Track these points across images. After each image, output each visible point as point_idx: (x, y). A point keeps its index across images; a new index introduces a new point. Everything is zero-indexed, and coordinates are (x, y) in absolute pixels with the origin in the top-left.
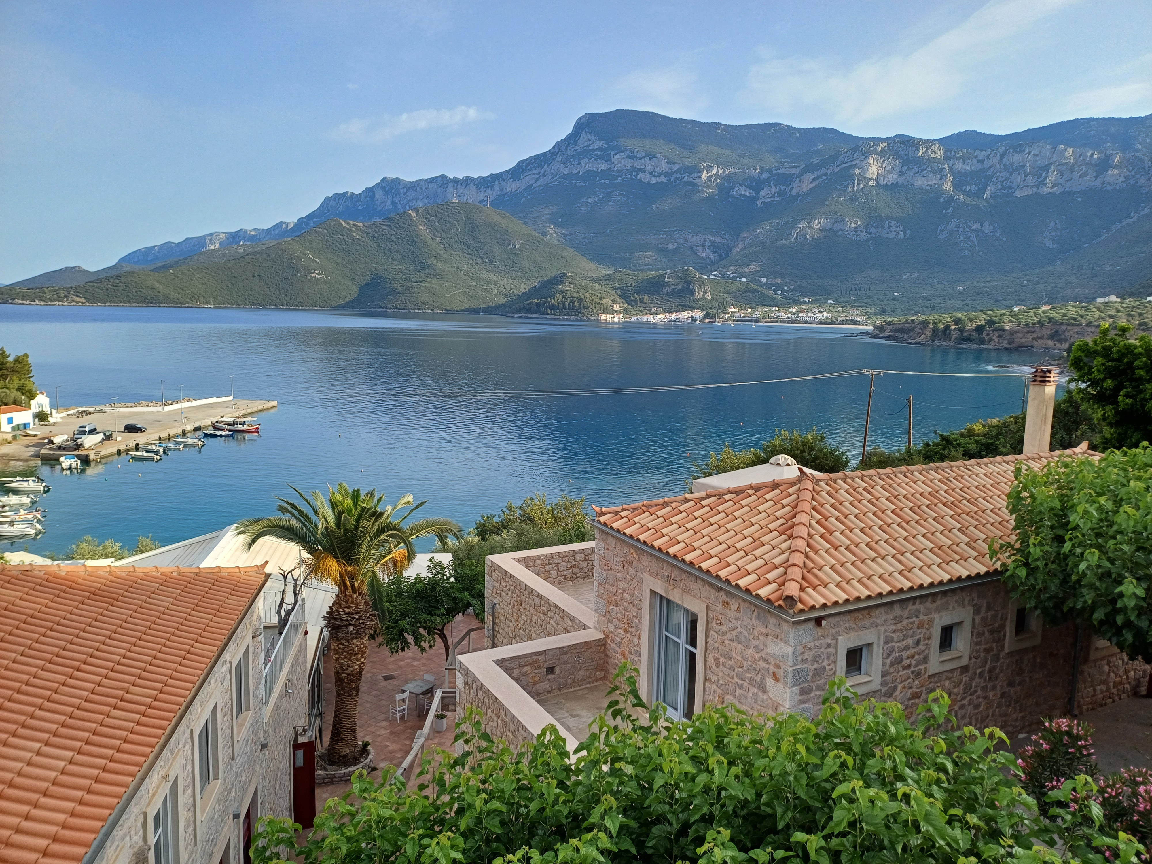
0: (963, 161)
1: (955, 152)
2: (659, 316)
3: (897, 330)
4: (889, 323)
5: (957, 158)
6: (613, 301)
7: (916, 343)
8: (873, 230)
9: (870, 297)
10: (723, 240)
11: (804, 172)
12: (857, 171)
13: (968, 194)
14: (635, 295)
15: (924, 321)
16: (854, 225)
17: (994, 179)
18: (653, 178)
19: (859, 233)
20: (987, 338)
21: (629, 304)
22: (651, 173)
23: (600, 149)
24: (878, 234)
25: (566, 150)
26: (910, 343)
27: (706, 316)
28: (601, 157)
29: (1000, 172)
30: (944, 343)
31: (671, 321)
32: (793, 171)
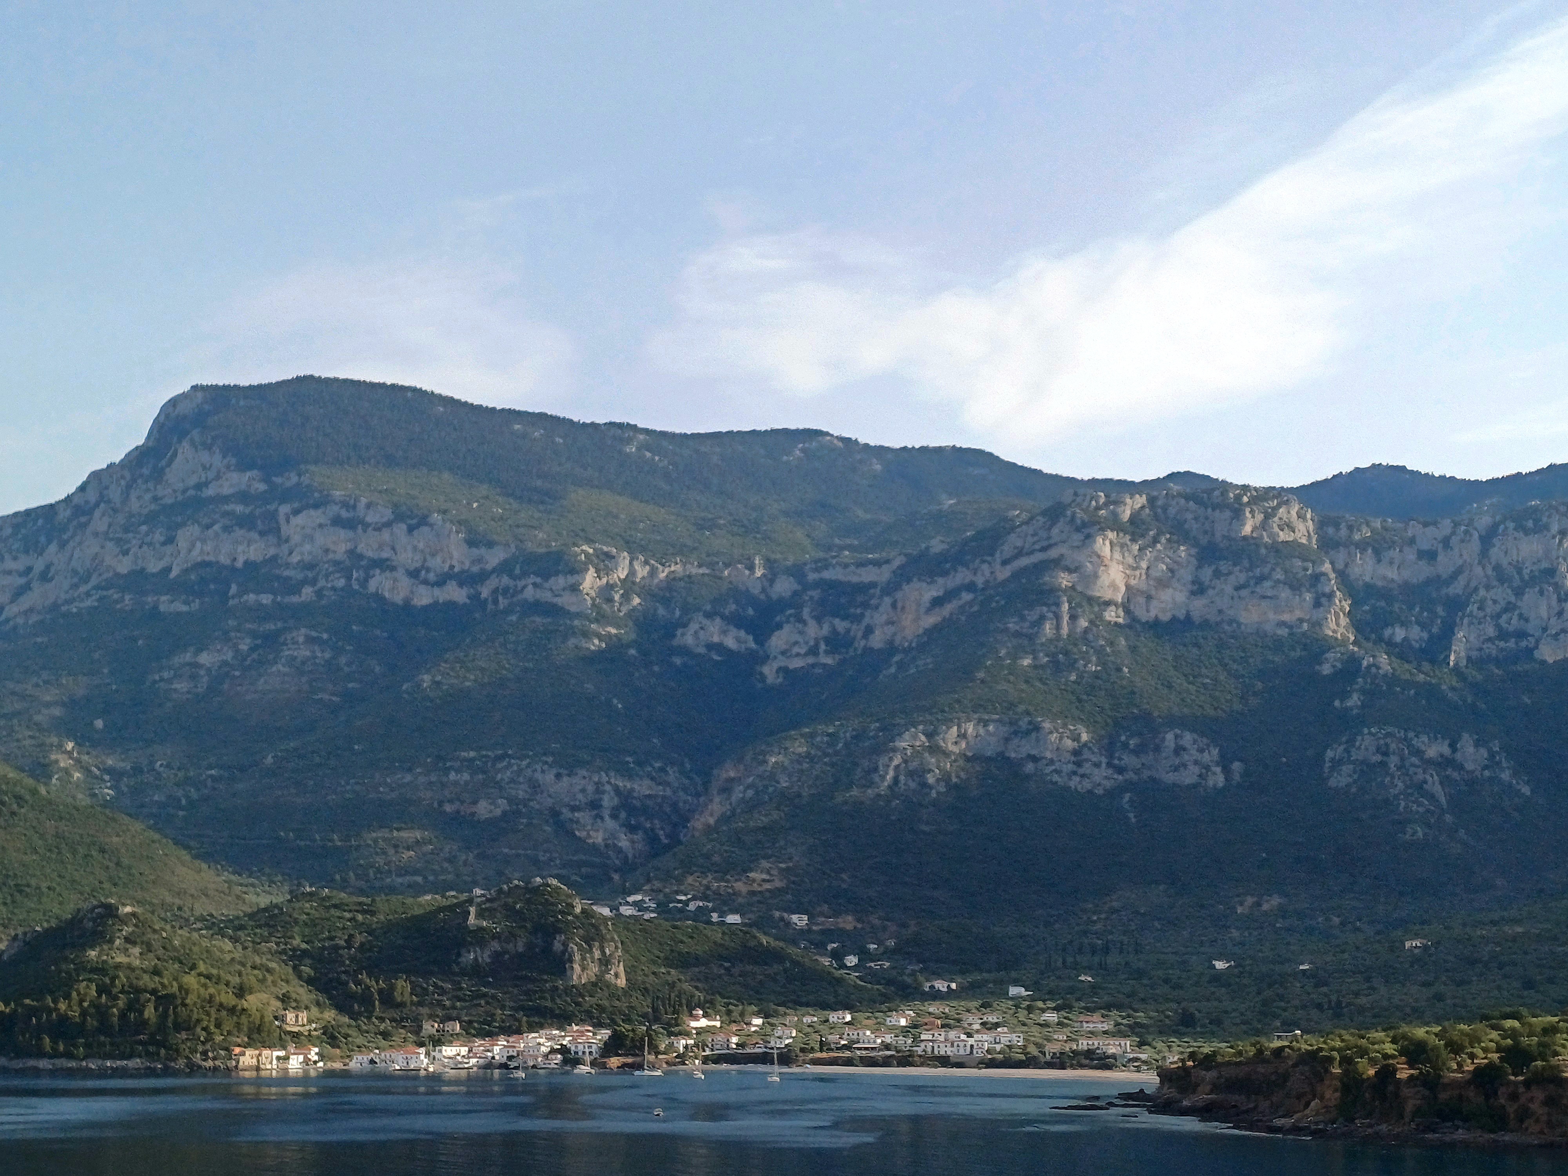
0: (1377, 553)
1: (1350, 528)
2: (449, 1051)
3: (1232, 1085)
4: (1207, 1062)
5: (1357, 545)
6: (285, 999)
7: (1296, 1129)
8: (1128, 760)
9: (1139, 974)
10: (659, 790)
11: (903, 576)
12: (1064, 580)
13: (1400, 651)
14: (363, 977)
15: (1313, 1055)
16: (1069, 744)
17: (1473, 608)
18: (422, 590)
19: (1087, 768)
20: (1511, 1109)
21: (340, 1008)
22: (414, 574)
23: (243, 497)
24: (1146, 774)
25: (126, 499)
26: (1278, 1130)
27: (611, 1048)
28: (246, 522)
29: (1488, 587)
30: (1384, 1127)
31: (489, 1065)
32: (868, 575)
